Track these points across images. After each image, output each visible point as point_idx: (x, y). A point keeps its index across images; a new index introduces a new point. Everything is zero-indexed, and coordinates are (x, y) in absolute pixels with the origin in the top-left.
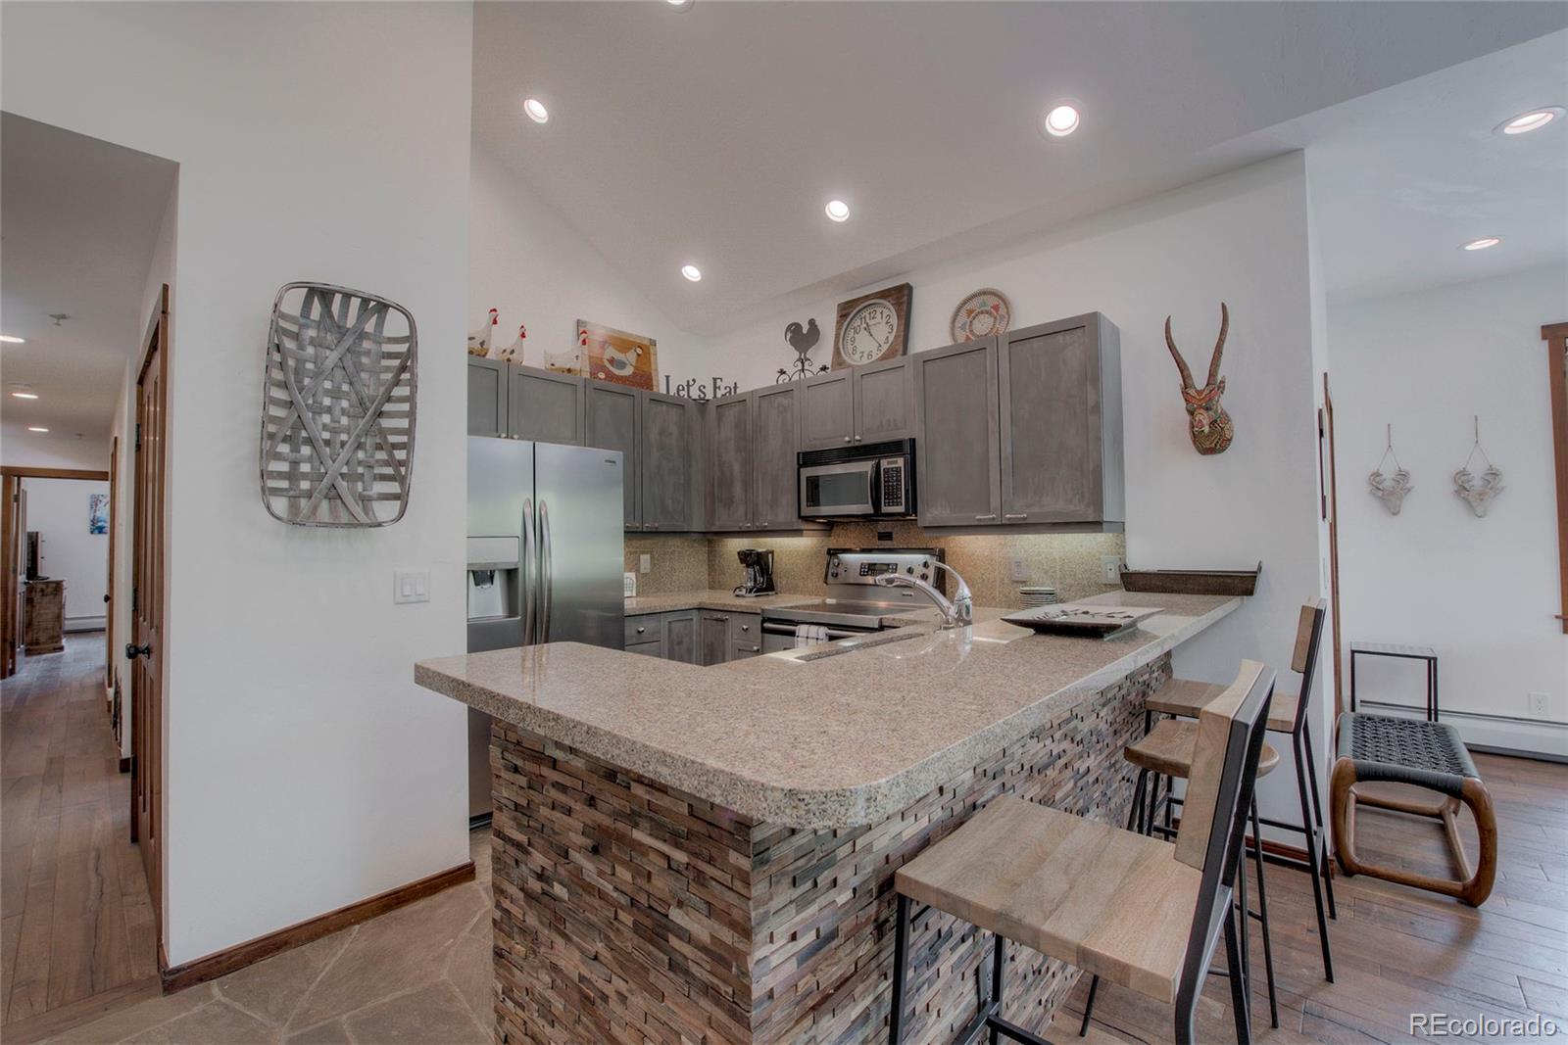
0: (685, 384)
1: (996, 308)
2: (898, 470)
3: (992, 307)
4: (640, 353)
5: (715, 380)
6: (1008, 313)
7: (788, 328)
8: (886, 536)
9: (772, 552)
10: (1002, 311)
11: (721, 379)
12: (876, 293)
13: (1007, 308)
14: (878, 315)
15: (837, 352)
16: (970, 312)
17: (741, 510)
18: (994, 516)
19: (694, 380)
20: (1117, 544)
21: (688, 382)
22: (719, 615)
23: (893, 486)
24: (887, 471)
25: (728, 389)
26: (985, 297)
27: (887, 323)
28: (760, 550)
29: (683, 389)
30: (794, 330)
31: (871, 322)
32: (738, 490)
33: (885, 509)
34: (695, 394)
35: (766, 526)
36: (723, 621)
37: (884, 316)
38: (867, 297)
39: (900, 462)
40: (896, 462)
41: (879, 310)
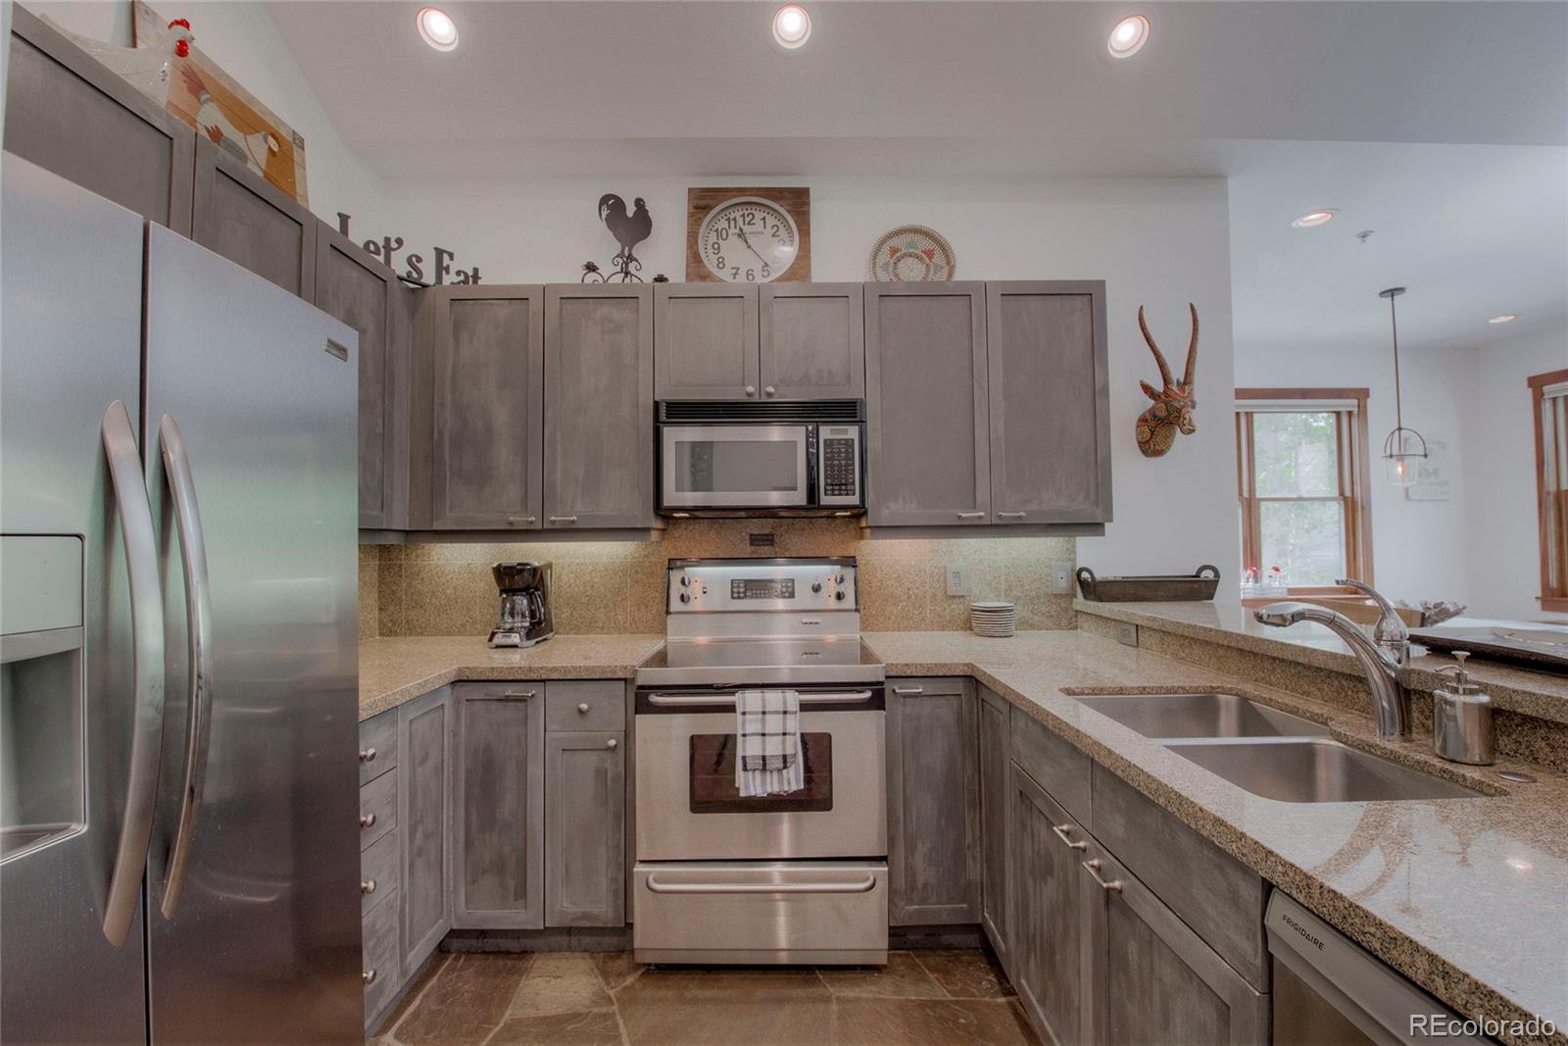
0: (381, 243)
1: (930, 254)
2: (849, 443)
3: (924, 252)
4: (276, 149)
5: (439, 253)
6: (948, 263)
7: (605, 200)
8: (768, 540)
9: (550, 566)
10: (938, 258)
11: (451, 256)
12: (759, 189)
13: (947, 257)
14: (758, 220)
15: (694, 258)
16: (894, 251)
17: (513, 492)
18: (982, 514)
19: (400, 242)
20: (1068, 549)
21: (387, 240)
22: (510, 691)
23: (840, 466)
24: (829, 443)
25: (462, 278)
26: (917, 238)
27: (773, 236)
28: (536, 564)
29: (377, 252)
30: (612, 205)
31: (746, 229)
32: (504, 456)
33: (826, 500)
34: (400, 266)
35: (573, 522)
36: (523, 700)
37: (769, 226)
38: (742, 191)
39: (852, 432)
40: (846, 431)
41: (759, 215)
